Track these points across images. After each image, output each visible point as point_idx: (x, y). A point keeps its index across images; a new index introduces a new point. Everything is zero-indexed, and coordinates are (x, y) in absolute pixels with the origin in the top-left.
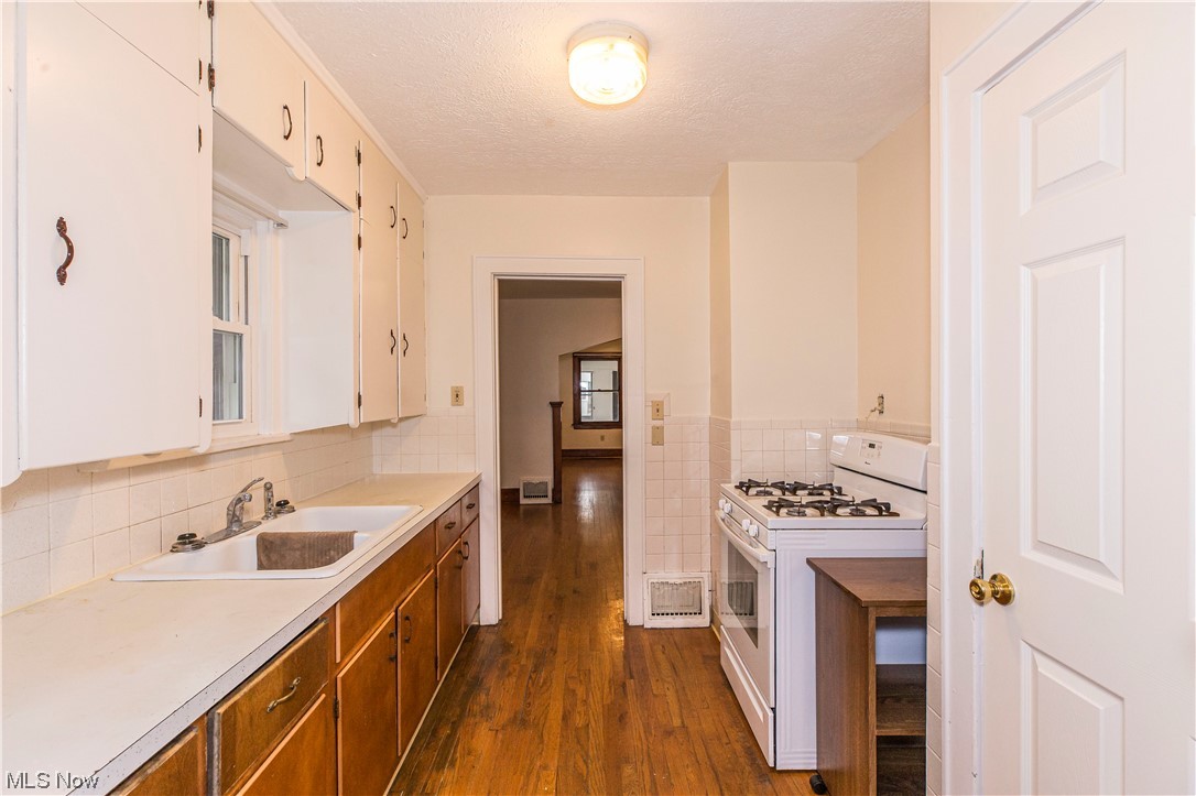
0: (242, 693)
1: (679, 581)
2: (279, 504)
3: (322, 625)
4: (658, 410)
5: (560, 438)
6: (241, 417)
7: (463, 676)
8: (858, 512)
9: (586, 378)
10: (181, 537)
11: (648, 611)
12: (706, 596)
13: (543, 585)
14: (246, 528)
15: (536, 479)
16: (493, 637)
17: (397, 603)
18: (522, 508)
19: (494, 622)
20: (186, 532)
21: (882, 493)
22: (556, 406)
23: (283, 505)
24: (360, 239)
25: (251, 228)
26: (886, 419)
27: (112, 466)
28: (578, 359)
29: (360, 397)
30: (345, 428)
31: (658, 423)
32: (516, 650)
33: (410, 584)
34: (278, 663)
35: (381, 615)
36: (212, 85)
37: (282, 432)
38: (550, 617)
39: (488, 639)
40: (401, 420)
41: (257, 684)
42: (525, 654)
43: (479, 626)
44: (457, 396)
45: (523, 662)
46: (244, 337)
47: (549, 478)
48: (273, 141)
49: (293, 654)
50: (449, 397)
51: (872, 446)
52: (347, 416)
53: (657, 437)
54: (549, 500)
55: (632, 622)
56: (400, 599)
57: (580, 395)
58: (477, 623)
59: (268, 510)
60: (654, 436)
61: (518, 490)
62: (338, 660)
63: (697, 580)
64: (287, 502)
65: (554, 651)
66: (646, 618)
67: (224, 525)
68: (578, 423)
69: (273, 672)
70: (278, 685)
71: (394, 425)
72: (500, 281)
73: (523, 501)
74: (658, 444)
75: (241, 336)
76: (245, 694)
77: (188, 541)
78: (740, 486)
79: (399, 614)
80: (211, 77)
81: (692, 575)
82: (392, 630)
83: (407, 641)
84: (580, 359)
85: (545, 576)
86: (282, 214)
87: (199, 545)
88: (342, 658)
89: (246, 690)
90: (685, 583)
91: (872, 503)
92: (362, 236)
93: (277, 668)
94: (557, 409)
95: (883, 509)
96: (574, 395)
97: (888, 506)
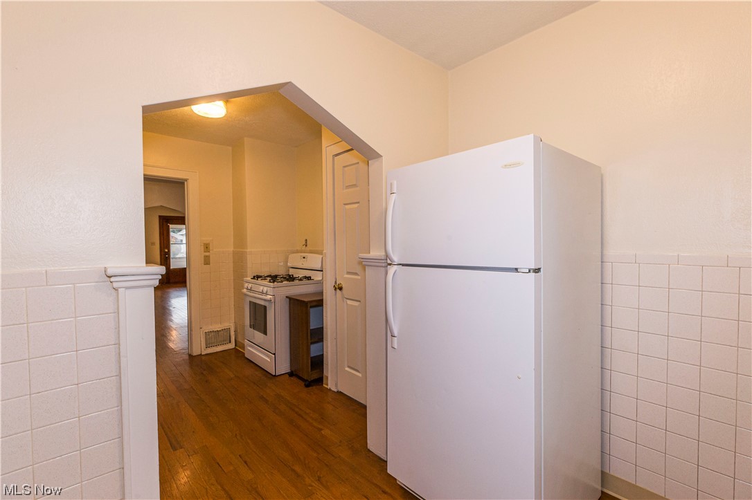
1: (219, 330)
4: (207, 247)
8: (301, 280)
11: (204, 345)
12: (233, 333)
21: (307, 273)
26: (309, 248)
31: (207, 254)
51: (304, 258)
53: (207, 261)
60: (205, 260)
63: (228, 327)
66: (203, 350)
74: (207, 264)
78: (254, 278)
81: (225, 325)
90: (222, 330)
91: (305, 277)
95: (309, 278)
97: (310, 277)
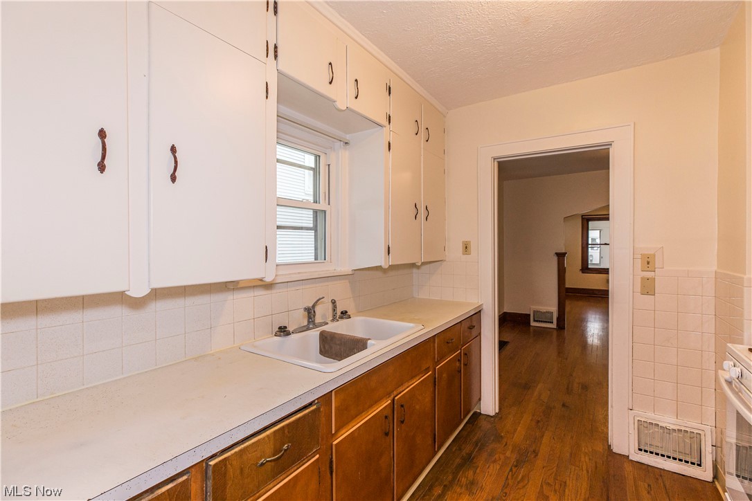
0: (233, 452)
1: (672, 427)
2: (342, 313)
3: (314, 407)
4: (648, 262)
5: (564, 279)
6: (325, 259)
7: (460, 449)
9: (594, 235)
10: (280, 328)
11: (634, 444)
12: (708, 450)
13: (536, 393)
14: (316, 326)
15: (543, 309)
16: (489, 426)
17: (395, 393)
18: (531, 328)
19: (492, 413)
20: (282, 325)
22: (561, 256)
23: (344, 313)
24: (389, 143)
25: (331, 148)
27: (241, 285)
28: (586, 220)
29: (389, 248)
30: (378, 268)
31: (648, 275)
32: (505, 440)
33: (408, 381)
34: (268, 432)
35: (377, 401)
36: (276, 57)
37: (346, 269)
38: (538, 422)
39: (485, 425)
40: (424, 264)
41: (247, 447)
42: (510, 447)
43: (480, 413)
44: (466, 248)
45: (508, 454)
46: (327, 213)
47: (554, 309)
48: (321, 86)
49: (283, 427)
50: (460, 248)
52: (380, 260)
53: (648, 288)
54: (554, 326)
55: (615, 450)
56: (398, 391)
57: (587, 248)
58: (479, 411)
59: (334, 316)
60: (643, 286)
61: (529, 315)
62: (333, 432)
63: (695, 431)
64: (346, 312)
65: (536, 453)
66: (632, 451)
67: (306, 323)
68: (585, 268)
69: (264, 438)
70: (269, 448)
71: (418, 267)
72: (499, 162)
73: (533, 324)
74: (648, 294)
75: (325, 212)
76: (236, 452)
77: (283, 331)
79: (395, 402)
80: (276, 52)
82: (388, 412)
83: (402, 422)
84: (588, 220)
85: (540, 386)
86: (348, 137)
87: (288, 334)
88: (336, 432)
89: (237, 449)
90: (680, 431)
92: (391, 142)
93: (268, 436)
94: (561, 258)
96: (582, 248)
